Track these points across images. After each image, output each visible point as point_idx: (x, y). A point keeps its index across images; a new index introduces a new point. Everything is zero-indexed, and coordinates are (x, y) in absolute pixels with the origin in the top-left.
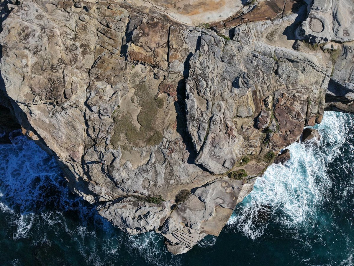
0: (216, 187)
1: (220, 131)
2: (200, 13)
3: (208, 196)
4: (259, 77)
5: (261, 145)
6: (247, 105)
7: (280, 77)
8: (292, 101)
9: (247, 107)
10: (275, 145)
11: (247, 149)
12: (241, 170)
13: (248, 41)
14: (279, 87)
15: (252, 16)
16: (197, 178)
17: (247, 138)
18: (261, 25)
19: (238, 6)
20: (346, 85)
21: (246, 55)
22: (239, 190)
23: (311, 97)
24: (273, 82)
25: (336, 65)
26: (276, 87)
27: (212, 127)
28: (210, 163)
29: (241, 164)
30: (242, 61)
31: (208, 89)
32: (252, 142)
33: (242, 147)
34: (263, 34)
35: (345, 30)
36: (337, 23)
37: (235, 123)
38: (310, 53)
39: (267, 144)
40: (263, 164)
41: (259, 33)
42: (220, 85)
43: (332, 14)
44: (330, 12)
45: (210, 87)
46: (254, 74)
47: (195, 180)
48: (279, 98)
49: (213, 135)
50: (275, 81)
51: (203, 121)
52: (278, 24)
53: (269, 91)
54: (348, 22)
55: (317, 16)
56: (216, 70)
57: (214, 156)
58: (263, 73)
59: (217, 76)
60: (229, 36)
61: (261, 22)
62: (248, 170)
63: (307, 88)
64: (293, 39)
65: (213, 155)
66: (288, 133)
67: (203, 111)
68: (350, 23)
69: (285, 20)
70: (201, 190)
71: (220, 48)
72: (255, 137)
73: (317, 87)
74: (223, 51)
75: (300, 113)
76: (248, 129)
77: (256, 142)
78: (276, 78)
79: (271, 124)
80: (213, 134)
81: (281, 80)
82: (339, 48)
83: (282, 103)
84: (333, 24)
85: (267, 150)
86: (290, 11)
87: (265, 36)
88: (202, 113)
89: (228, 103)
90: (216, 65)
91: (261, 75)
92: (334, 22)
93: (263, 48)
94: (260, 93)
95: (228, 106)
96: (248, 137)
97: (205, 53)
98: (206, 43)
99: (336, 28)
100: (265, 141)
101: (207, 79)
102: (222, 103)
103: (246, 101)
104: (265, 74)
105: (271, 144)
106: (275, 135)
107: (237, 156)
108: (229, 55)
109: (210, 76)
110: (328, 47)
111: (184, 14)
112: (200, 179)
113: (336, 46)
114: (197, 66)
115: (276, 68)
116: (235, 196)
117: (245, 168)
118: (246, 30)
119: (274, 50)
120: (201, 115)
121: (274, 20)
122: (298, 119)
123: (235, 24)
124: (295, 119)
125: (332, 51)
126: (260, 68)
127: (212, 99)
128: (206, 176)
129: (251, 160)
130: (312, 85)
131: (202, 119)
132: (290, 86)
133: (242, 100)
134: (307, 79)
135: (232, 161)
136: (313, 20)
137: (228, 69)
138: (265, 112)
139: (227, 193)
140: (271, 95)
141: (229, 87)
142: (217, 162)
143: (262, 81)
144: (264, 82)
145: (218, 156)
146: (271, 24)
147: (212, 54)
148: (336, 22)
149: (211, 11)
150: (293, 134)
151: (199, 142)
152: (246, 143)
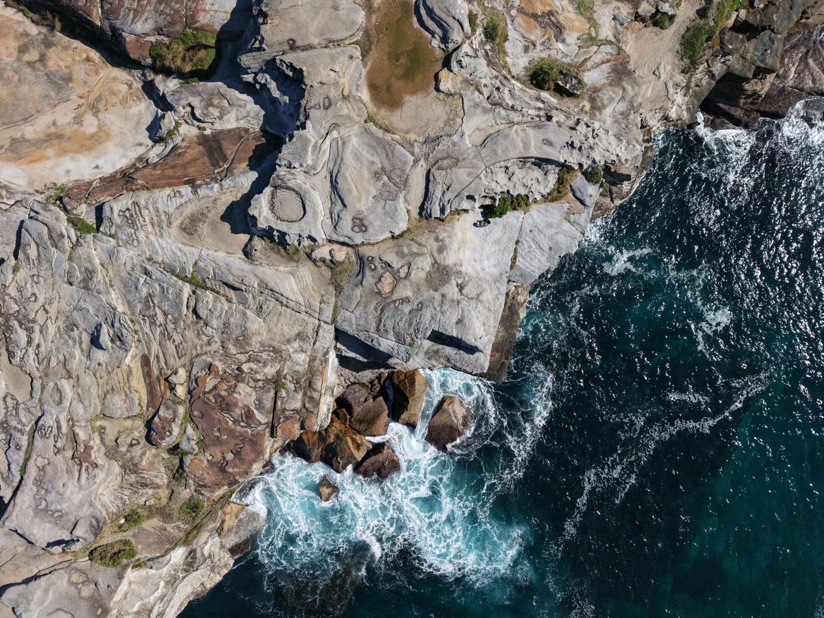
0: (55, 584)
1: (58, 452)
2: (48, 158)
3: (32, 606)
4: (154, 323)
5: (170, 482)
6: (126, 389)
7: (206, 324)
8: (234, 382)
9: (126, 395)
10: (200, 483)
11: (136, 492)
12: (121, 541)
13: (134, 236)
14: (206, 349)
15: (158, 172)
16: (13, 561)
17: (131, 467)
18: (165, 198)
19: (140, 145)
20: (374, 343)
21: (129, 267)
22: (112, 591)
23: (285, 372)
24: (190, 334)
25: (342, 298)
26: (199, 347)
27: (38, 442)
28: (36, 527)
29: (120, 526)
30: (117, 283)
31: (31, 351)
32: (146, 476)
33: (122, 488)
34: (172, 219)
35: (358, 218)
36: (339, 201)
37: (102, 431)
38: (282, 268)
39: (183, 481)
40: (179, 528)
41: (163, 217)
42: (63, 341)
43: (329, 178)
44: (325, 173)
45: (38, 346)
46: (144, 316)
47: (7, 565)
48: (200, 374)
49: (40, 462)
50: (196, 332)
51: (15, 428)
52: (208, 197)
53: (179, 358)
54: (367, 198)
55: (291, 184)
56: (55, 305)
57: (46, 510)
58: (165, 314)
59: (57, 318)
60: (95, 221)
61: (168, 191)
62: (140, 543)
63: (275, 351)
64: (244, 233)
65: (42, 510)
66: (230, 456)
67: (20, 401)
68: (371, 199)
69: (227, 186)
70: (16, 591)
71: (63, 252)
72: (151, 463)
73: (305, 346)
74: (70, 259)
75: (253, 412)
76: (131, 445)
77: (156, 477)
78: (199, 325)
79: (185, 438)
80: (40, 459)
81: (209, 331)
82: (349, 258)
83: (209, 387)
84: (332, 203)
85: (185, 494)
86: (244, 165)
87: (176, 224)
88: (16, 408)
89: (80, 383)
90: (55, 292)
91: (160, 318)
92: (333, 197)
93: (169, 253)
94: (158, 361)
95: (80, 391)
96: (136, 465)
97: (29, 264)
98: (31, 239)
99: (336, 212)
100: (177, 475)
101: (30, 325)
102: (66, 385)
103: (125, 379)
104: (170, 317)
105: (191, 481)
106: (196, 461)
107: (107, 510)
108: (83, 269)
109: (41, 318)
110: (323, 256)
111: (9, 160)
112: (20, 564)
113: (341, 254)
114: (9, 295)
115: (192, 304)
116: (101, 606)
117: (134, 536)
118: (128, 209)
119: (196, 257)
120: (14, 411)
121: (200, 186)
122: (249, 425)
123: (109, 193)
124: (242, 424)
125: (332, 264)
126: (156, 302)
127: (43, 375)
128: (35, 557)
129: (148, 517)
130: (289, 341)
131: (14, 423)
132: (230, 346)
133: (115, 377)
134: (274, 330)
135: (94, 522)
136: (280, 193)
137: (82, 304)
138: (167, 408)
139: (82, 598)
140: (184, 366)
141: (84, 346)
142: (56, 524)
143: (161, 332)
144: (166, 335)
145: (57, 511)
146: (191, 196)
147: (45, 265)
148: (337, 197)
149: (75, 155)
150: (242, 460)
151: (8, 477)
152: (132, 478)
